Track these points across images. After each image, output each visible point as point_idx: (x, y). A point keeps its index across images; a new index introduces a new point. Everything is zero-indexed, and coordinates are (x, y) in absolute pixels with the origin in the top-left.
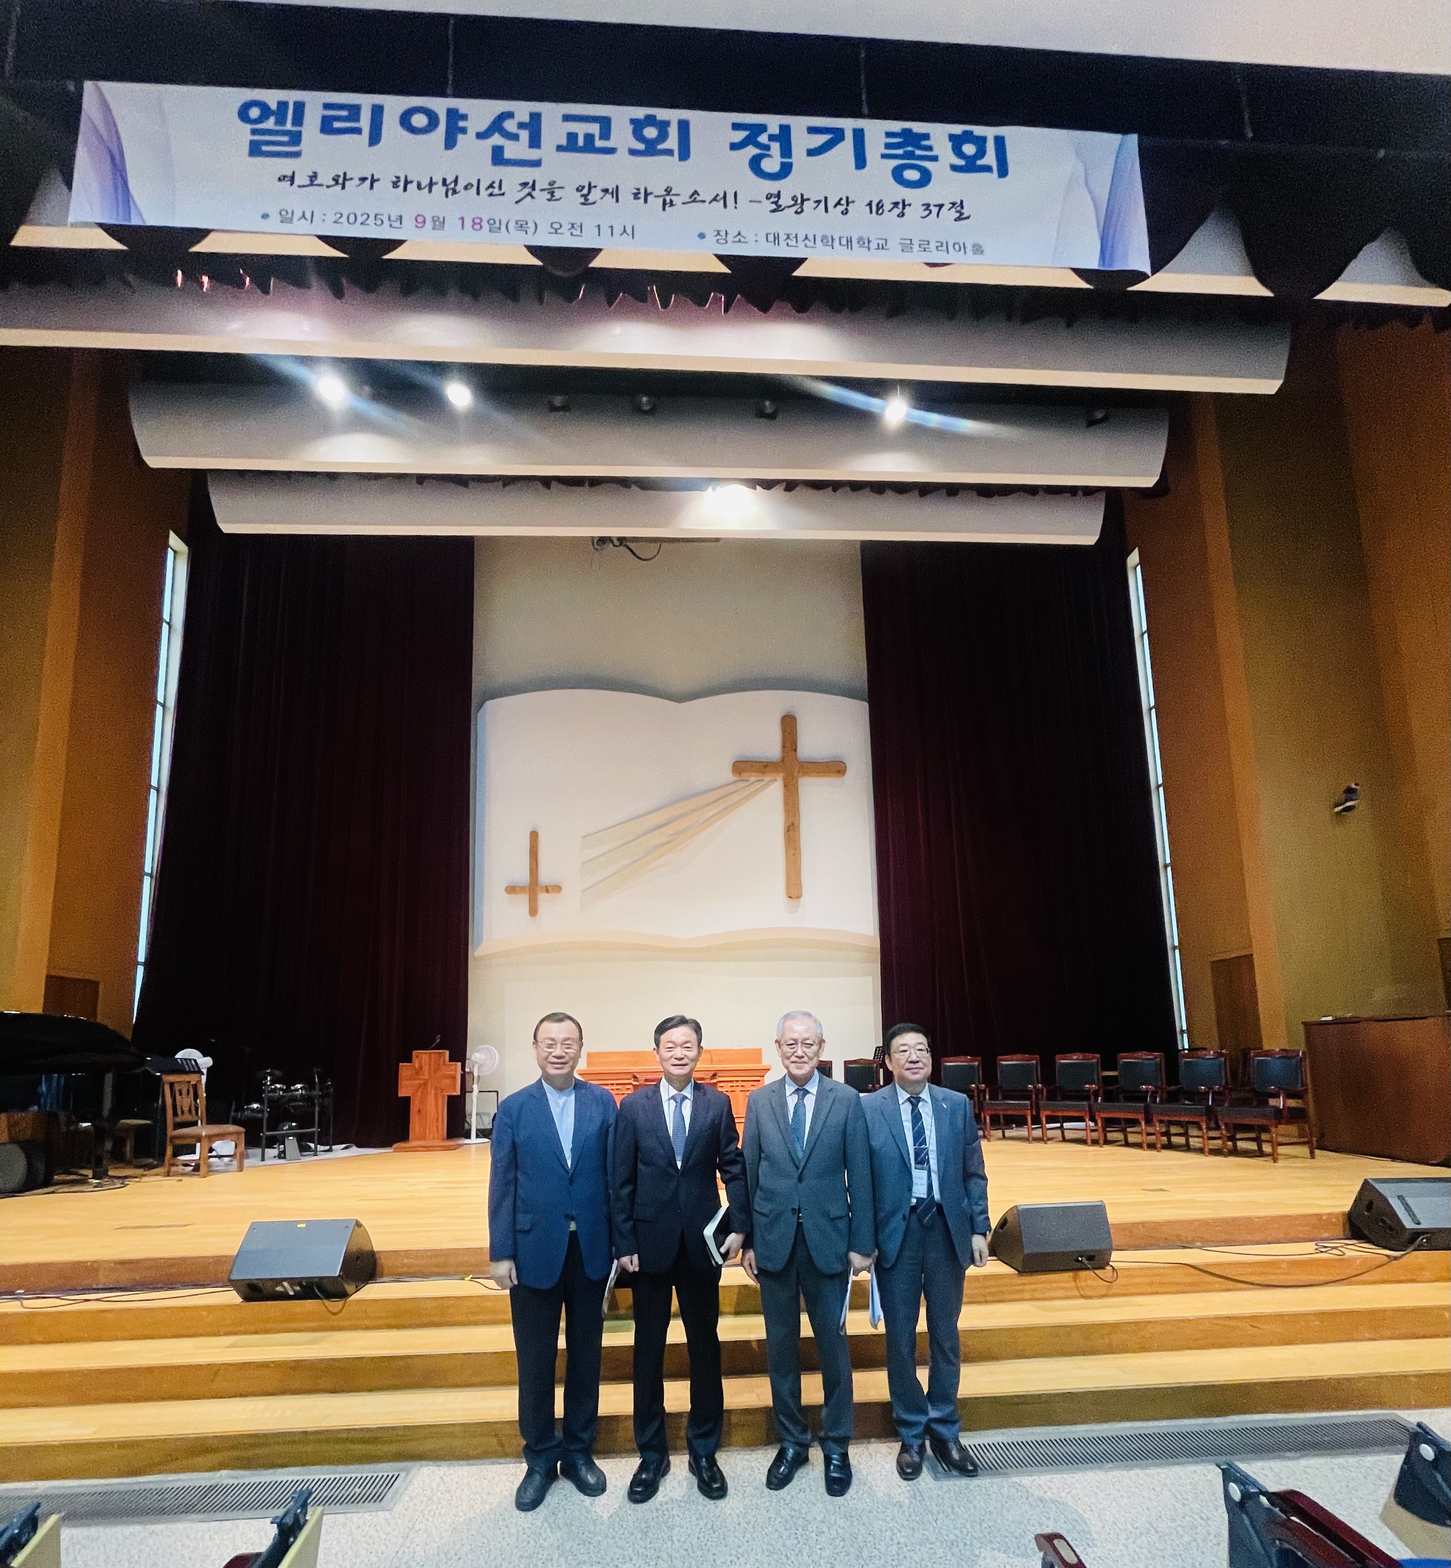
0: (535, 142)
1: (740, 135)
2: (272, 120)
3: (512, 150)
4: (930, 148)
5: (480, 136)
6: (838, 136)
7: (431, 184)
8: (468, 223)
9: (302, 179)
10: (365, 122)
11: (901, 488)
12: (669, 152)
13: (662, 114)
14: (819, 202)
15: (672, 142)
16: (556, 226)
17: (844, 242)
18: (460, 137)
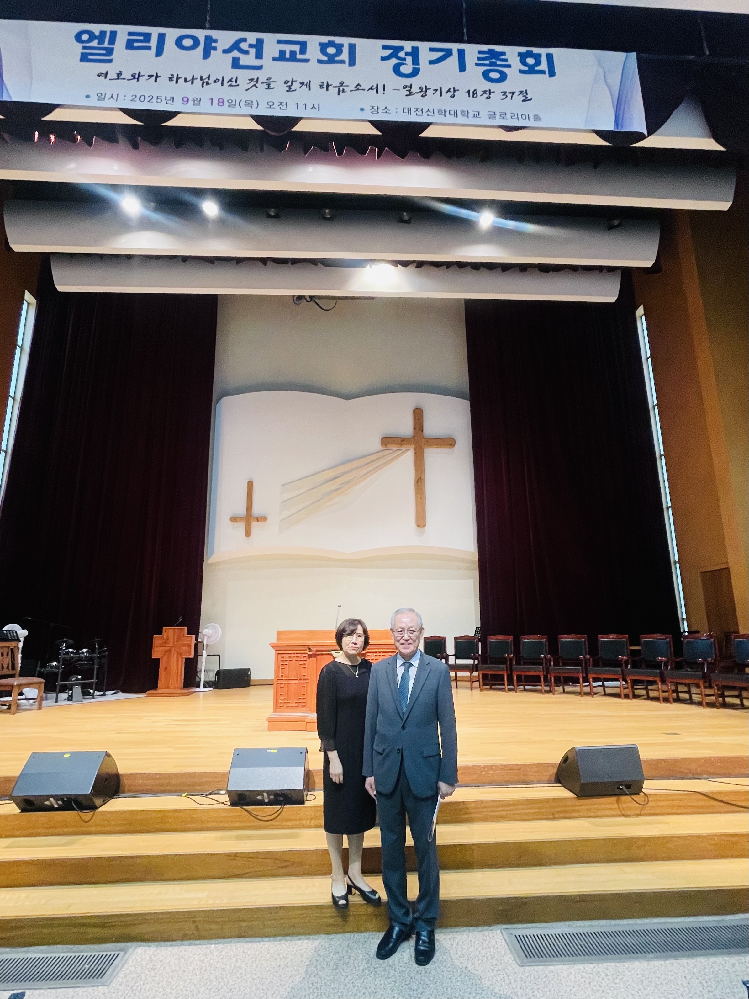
0: (259, 55)
1: (388, 52)
2: (96, 41)
3: (244, 60)
4: (506, 60)
5: (225, 51)
6: (449, 53)
7: (193, 79)
8: (215, 102)
9: (112, 75)
10: (154, 43)
11: (490, 267)
12: (343, 62)
13: (338, 40)
14: (436, 90)
15: (345, 56)
16: (270, 104)
17: (452, 113)
18: (212, 52)
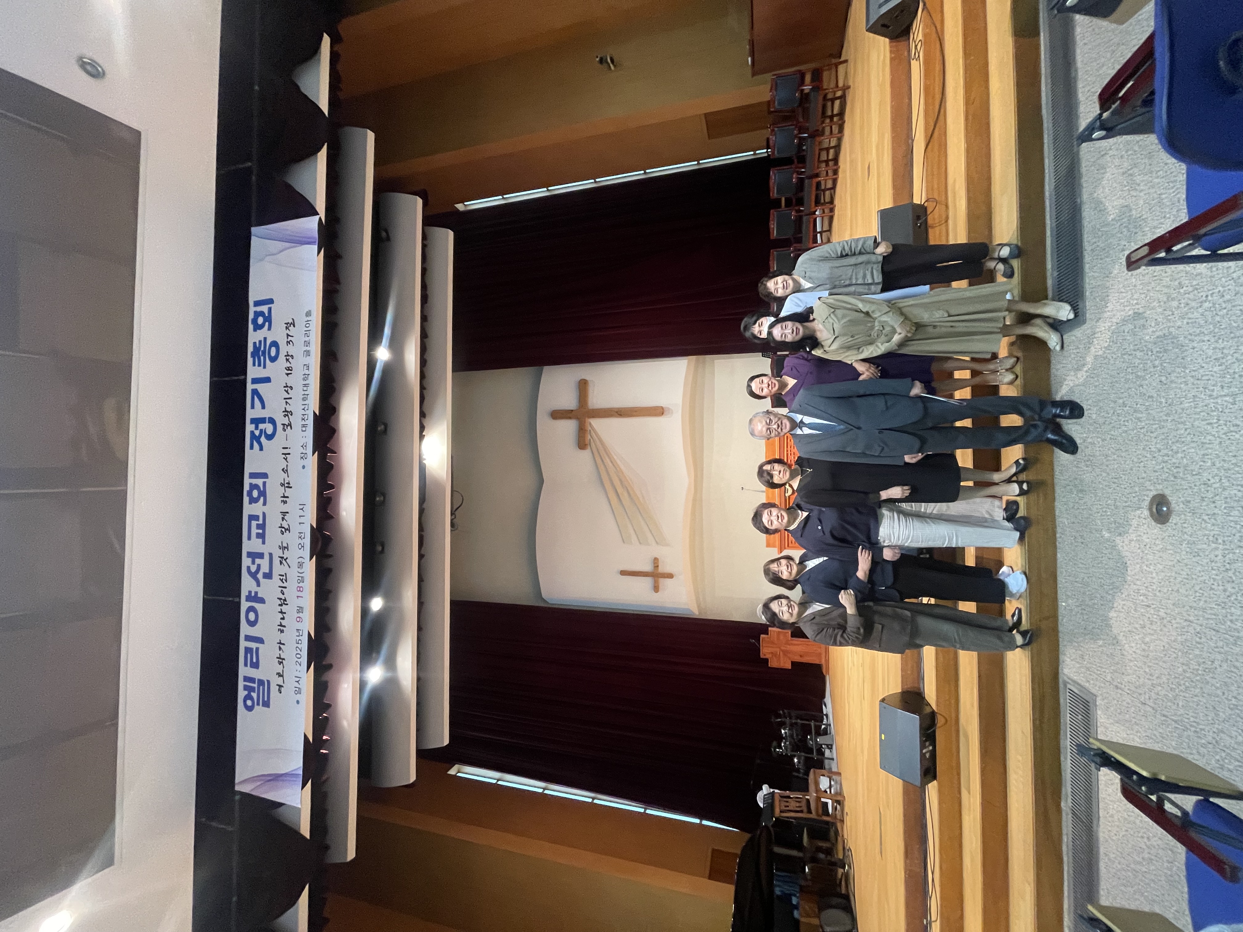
0: (261, 556)
1: (255, 444)
2: (252, 694)
3: (265, 569)
4: (260, 342)
5: (258, 585)
6: (255, 392)
7: (281, 612)
8: (300, 594)
9: (280, 681)
10: (253, 645)
11: (423, 349)
12: (264, 483)
13: (246, 488)
14: (286, 402)
15: (259, 482)
16: (300, 546)
17: (305, 388)
18: (259, 595)
